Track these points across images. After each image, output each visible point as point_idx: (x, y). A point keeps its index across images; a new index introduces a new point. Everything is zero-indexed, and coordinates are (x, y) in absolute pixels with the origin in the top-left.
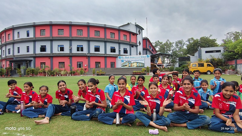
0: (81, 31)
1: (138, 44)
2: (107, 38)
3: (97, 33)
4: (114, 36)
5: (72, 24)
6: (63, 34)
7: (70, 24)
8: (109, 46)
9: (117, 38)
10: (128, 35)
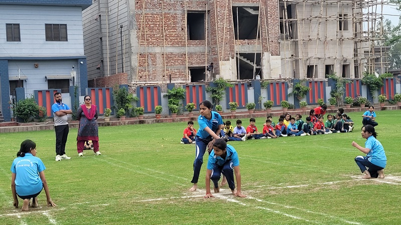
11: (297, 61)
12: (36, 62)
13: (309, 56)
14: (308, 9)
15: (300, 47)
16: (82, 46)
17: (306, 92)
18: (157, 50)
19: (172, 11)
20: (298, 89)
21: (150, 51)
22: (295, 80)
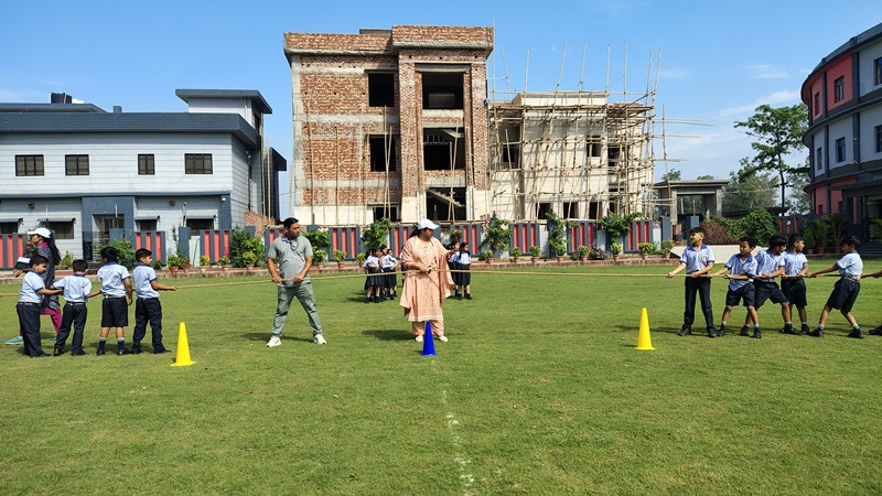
11: (522, 197)
12: (172, 200)
13: (540, 191)
15: (525, 179)
16: (231, 180)
18: (331, 184)
19: (350, 136)
21: (320, 185)
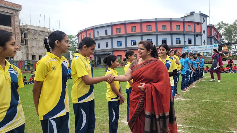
0: (150, 26)
1: (203, 33)
2: (173, 30)
3: (164, 27)
4: (179, 28)
5: (143, 21)
6: (135, 31)
7: (141, 21)
8: (175, 38)
9: (182, 30)
10: (192, 25)
11: (28, 54)
13: (33, 52)
14: (32, 35)
15: (29, 48)
17: (32, 65)
20: (29, 63)
22: (28, 60)
